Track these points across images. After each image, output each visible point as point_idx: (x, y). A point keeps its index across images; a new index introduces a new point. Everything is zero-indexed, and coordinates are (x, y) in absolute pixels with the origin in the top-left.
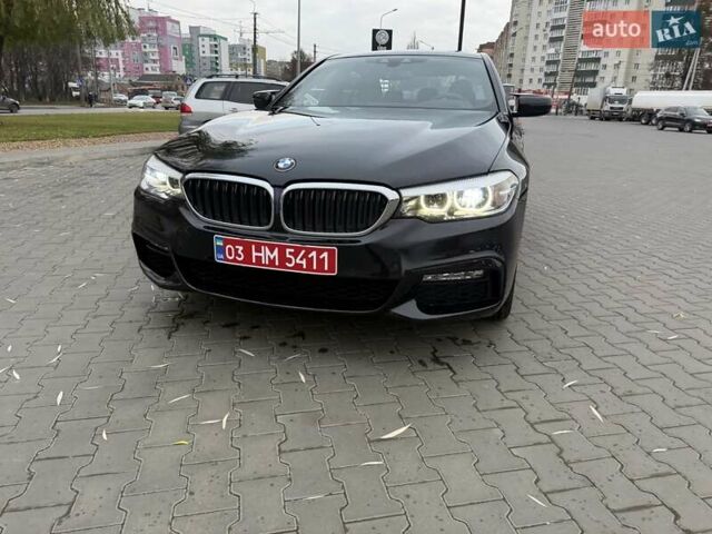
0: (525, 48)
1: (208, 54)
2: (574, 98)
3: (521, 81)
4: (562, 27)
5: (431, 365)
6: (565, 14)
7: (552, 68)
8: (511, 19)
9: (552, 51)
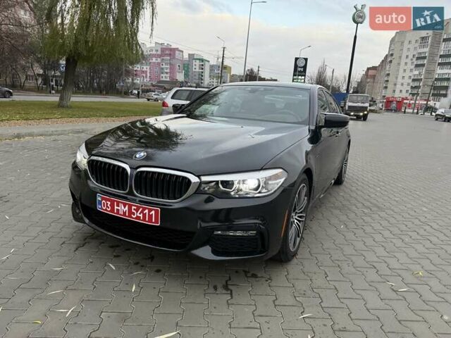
0: (398, 70)
1: (197, 70)
2: (431, 103)
3: (394, 91)
4: (425, 58)
5: (220, 290)
6: (426, 50)
7: (416, 84)
8: (389, 52)
9: (417, 72)
